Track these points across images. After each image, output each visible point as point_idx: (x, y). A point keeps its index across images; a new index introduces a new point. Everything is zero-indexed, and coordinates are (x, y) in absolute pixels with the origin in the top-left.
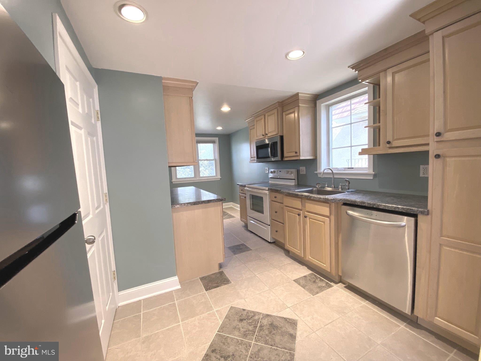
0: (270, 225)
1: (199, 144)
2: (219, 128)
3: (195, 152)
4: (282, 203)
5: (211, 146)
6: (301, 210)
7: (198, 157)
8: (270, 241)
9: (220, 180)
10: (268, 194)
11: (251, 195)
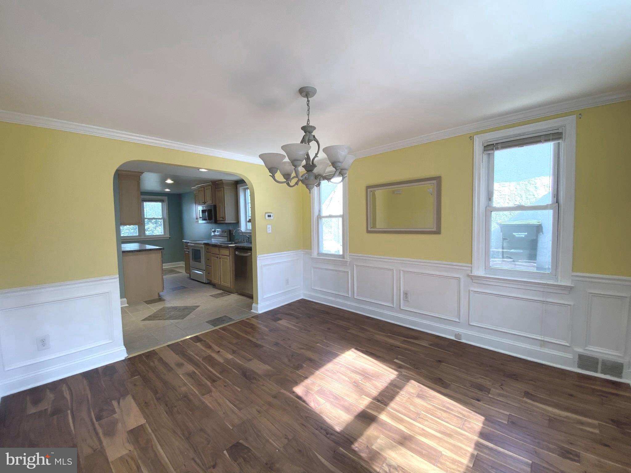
0: (205, 270)
1: (145, 203)
2: (167, 190)
3: (141, 210)
4: (210, 252)
5: (159, 204)
6: (218, 255)
7: (144, 215)
8: (205, 282)
9: (168, 238)
10: (203, 247)
11: (193, 250)
